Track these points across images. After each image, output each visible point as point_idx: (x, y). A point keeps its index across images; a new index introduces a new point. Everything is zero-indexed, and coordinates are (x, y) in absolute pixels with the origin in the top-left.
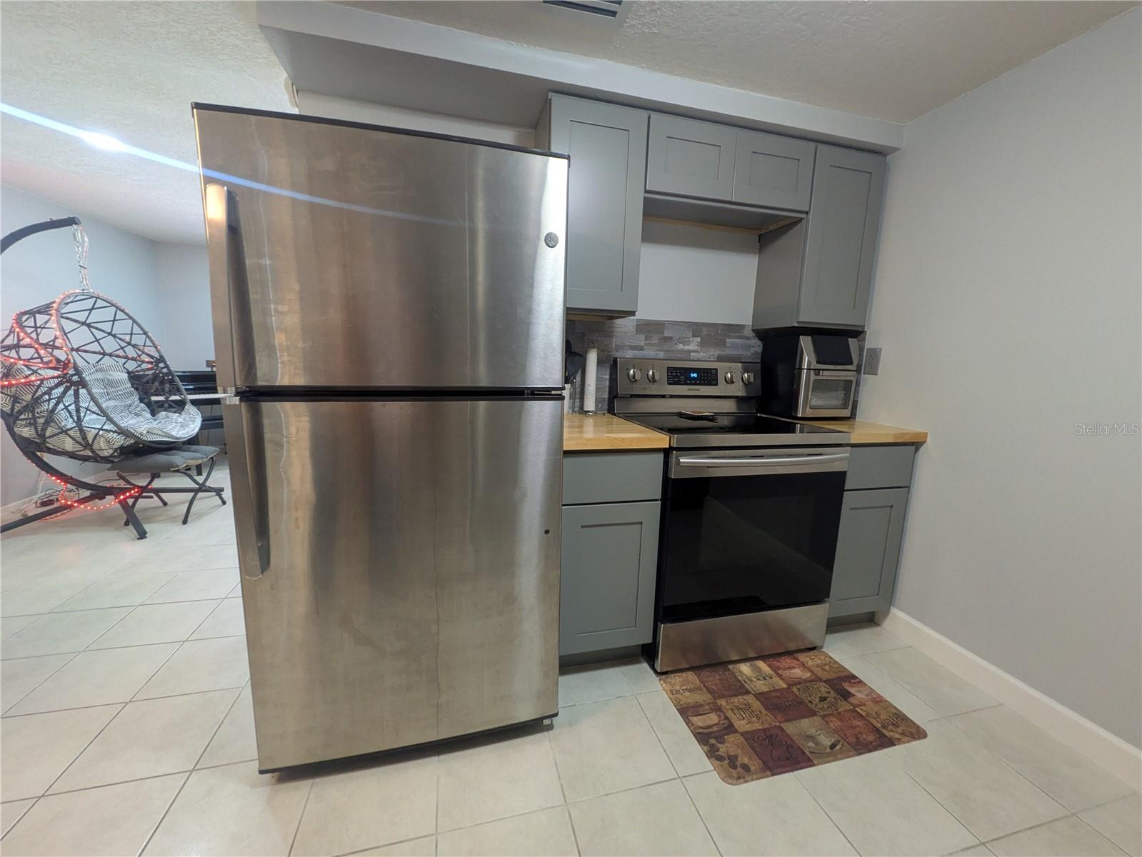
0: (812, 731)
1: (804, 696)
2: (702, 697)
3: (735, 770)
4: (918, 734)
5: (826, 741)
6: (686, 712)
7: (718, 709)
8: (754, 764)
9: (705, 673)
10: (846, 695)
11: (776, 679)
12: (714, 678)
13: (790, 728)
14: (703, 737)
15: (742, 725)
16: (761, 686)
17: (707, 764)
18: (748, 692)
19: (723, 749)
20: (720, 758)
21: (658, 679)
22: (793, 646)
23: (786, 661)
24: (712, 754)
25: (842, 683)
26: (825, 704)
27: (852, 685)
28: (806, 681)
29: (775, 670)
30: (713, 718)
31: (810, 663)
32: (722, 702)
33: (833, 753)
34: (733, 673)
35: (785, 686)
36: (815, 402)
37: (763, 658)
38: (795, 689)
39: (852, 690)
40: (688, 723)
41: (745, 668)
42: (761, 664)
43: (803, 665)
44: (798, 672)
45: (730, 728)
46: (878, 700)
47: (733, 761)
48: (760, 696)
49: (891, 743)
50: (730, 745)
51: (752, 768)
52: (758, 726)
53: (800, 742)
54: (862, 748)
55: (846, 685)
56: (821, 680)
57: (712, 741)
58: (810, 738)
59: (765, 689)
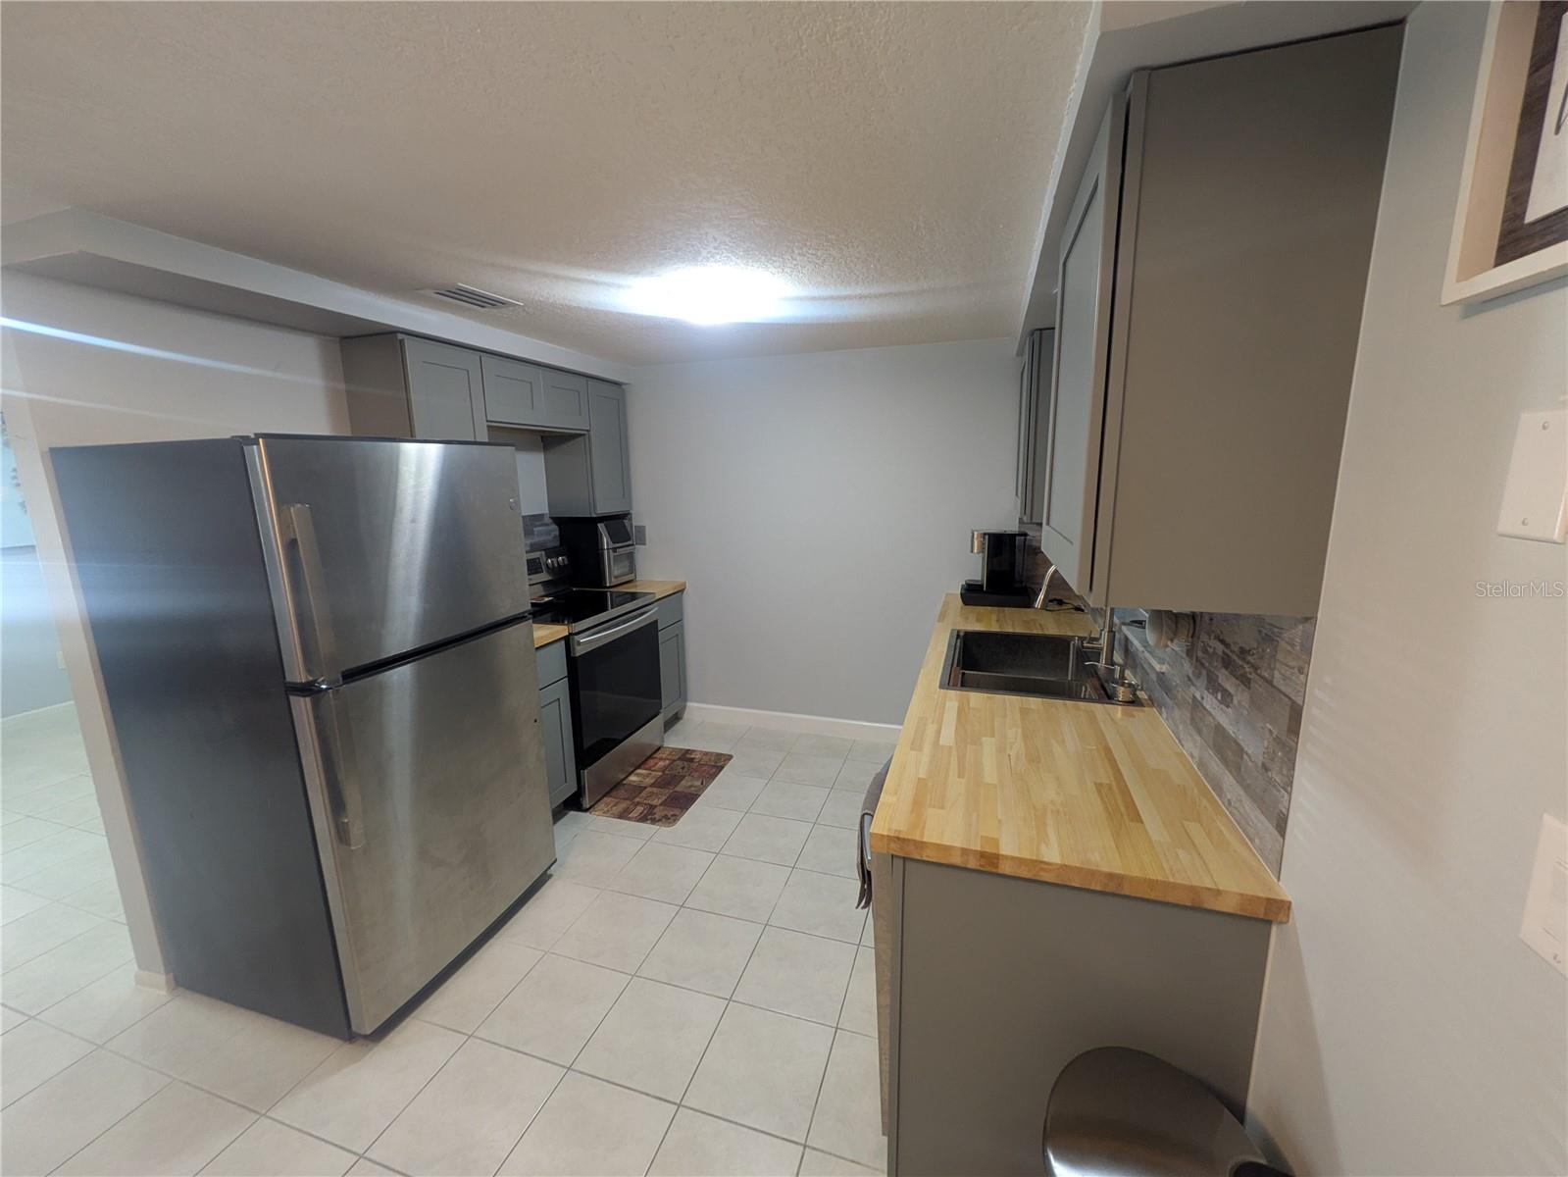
0: (690, 783)
1: (674, 772)
2: (624, 805)
3: (670, 820)
4: (730, 757)
5: (698, 783)
6: (623, 815)
7: (638, 803)
8: (676, 812)
9: (614, 793)
10: (692, 760)
11: (654, 773)
12: (622, 792)
13: (678, 789)
14: (643, 819)
15: (656, 802)
16: (649, 781)
17: (655, 827)
18: (646, 788)
19: (657, 816)
20: (659, 820)
21: (588, 814)
22: (649, 754)
23: (651, 762)
24: (654, 821)
25: (686, 756)
26: (686, 770)
27: (691, 754)
28: (669, 765)
29: (649, 769)
30: (640, 809)
31: (664, 756)
32: (637, 799)
33: (704, 786)
34: (630, 785)
35: (660, 774)
36: (616, 572)
37: (639, 767)
38: (667, 772)
39: (693, 756)
40: (629, 819)
41: (633, 778)
42: (639, 771)
43: (661, 759)
44: (661, 764)
45: (653, 807)
46: (706, 754)
47: (666, 817)
48: (653, 785)
49: (722, 767)
50: (659, 813)
51: (678, 813)
52: (664, 798)
53: (686, 791)
54: (713, 776)
55: (688, 756)
56: (674, 761)
57: (649, 817)
58: (690, 787)
59: (652, 781)
